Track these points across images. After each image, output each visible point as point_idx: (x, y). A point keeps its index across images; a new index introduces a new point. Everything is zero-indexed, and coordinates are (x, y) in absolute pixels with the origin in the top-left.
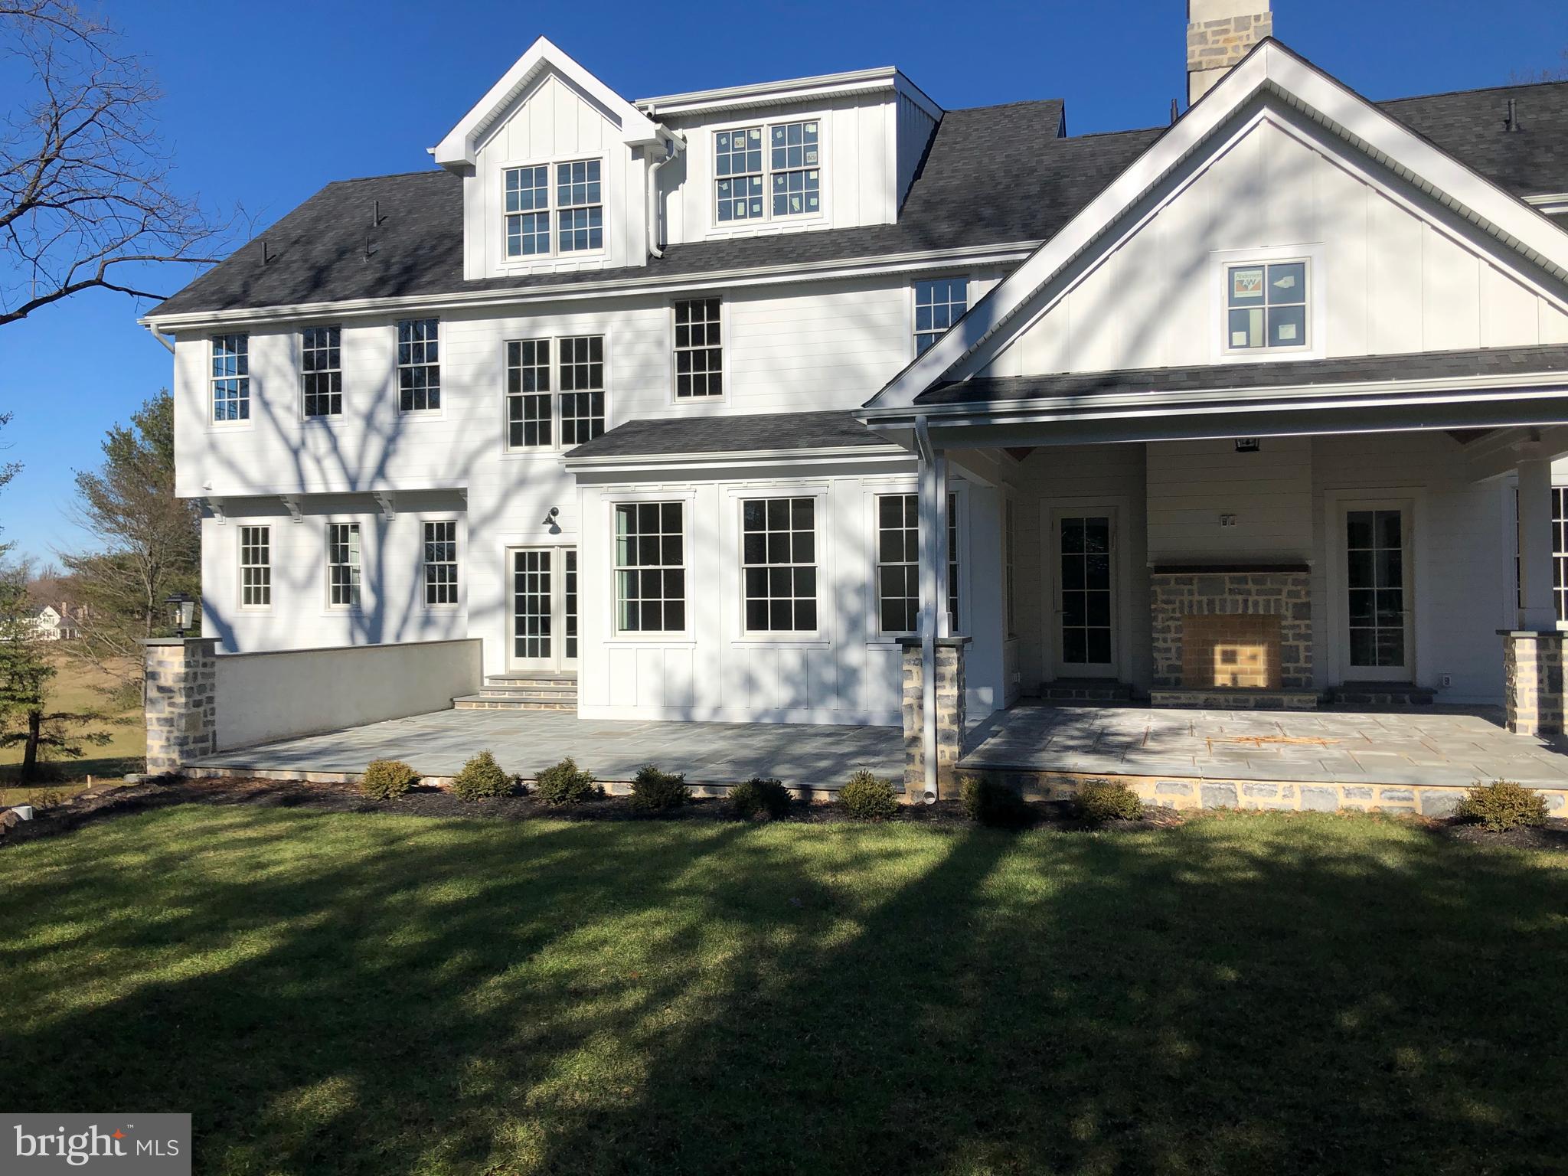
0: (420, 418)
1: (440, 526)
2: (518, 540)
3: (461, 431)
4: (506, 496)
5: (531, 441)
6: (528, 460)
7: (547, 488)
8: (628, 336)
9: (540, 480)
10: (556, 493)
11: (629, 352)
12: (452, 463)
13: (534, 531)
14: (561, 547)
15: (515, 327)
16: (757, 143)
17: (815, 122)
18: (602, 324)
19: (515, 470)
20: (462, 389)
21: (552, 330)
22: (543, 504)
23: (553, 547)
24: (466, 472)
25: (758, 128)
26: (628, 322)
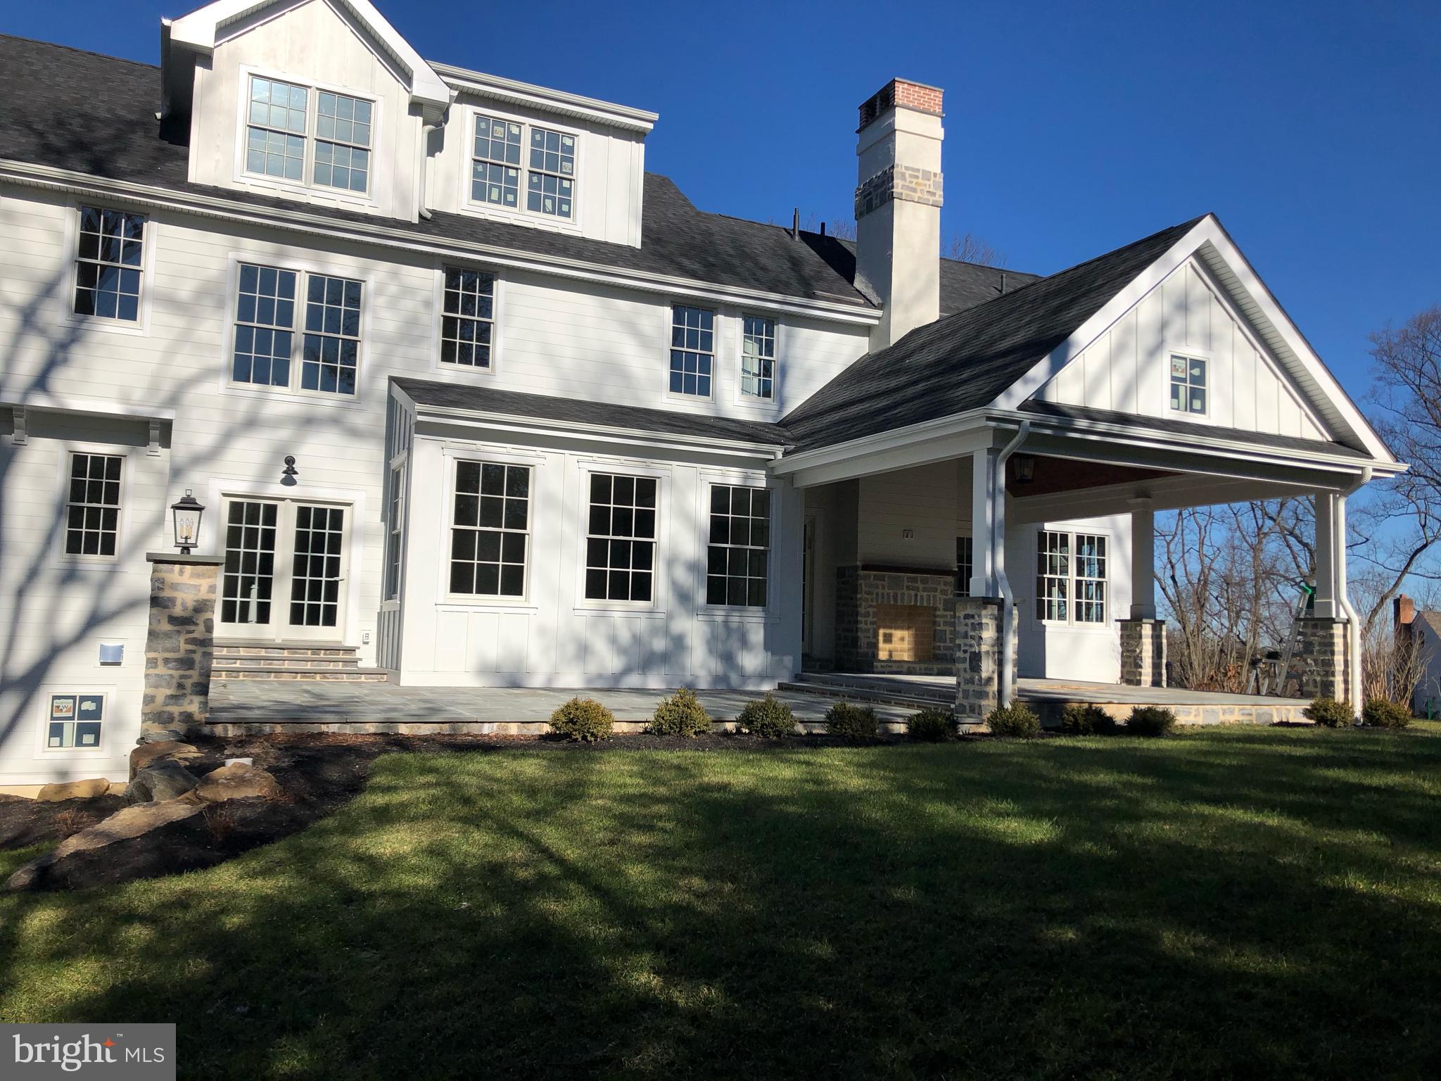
0: (109, 329)
1: (97, 460)
2: (241, 487)
3: (170, 352)
4: (228, 436)
5: (261, 379)
6: (261, 400)
7: (284, 434)
8: (393, 289)
9: (277, 423)
10: (296, 441)
11: (393, 303)
12: (153, 388)
13: (264, 476)
14: (293, 500)
15: (255, 251)
16: (517, 138)
17: (572, 136)
18: (366, 270)
19: (242, 408)
20: (170, 302)
21: (302, 263)
22: (276, 452)
23: (283, 499)
24: (173, 400)
25: (519, 125)
26: (395, 274)
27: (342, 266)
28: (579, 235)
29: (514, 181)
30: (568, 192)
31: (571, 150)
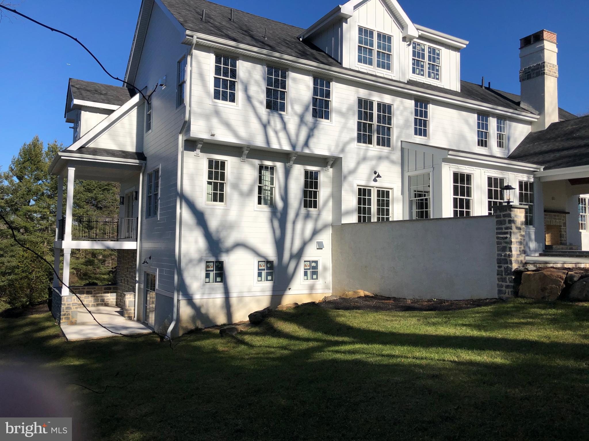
0: (324, 122)
1: (311, 173)
2: (363, 183)
3: (341, 132)
4: (358, 164)
5: (365, 142)
6: (367, 150)
7: (374, 162)
8: (401, 108)
9: (371, 159)
10: (377, 165)
11: (401, 114)
12: (337, 146)
13: (368, 180)
14: (376, 187)
15: (363, 93)
16: (423, 50)
17: (439, 50)
18: (393, 101)
19: (362, 153)
20: (341, 113)
21: (376, 98)
22: (372, 169)
23: (373, 187)
24: (343, 151)
25: (424, 45)
26: (402, 102)
27: (387, 99)
28: (442, 87)
29: (422, 66)
30: (437, 71)
31: (438, 55)
